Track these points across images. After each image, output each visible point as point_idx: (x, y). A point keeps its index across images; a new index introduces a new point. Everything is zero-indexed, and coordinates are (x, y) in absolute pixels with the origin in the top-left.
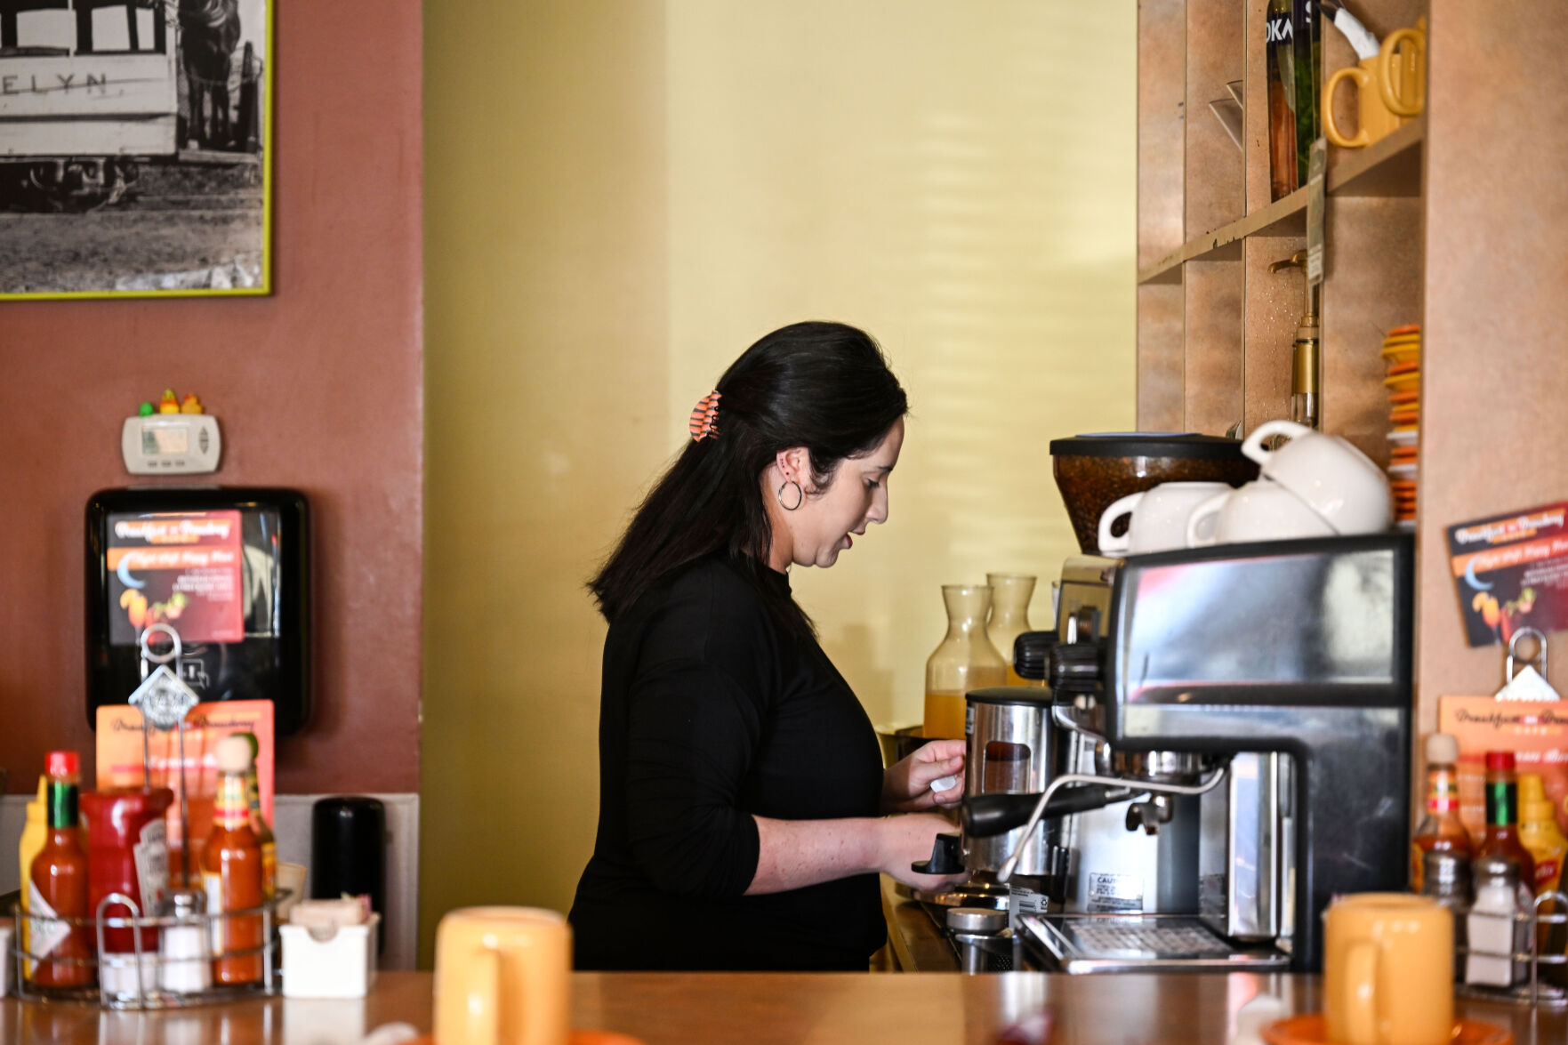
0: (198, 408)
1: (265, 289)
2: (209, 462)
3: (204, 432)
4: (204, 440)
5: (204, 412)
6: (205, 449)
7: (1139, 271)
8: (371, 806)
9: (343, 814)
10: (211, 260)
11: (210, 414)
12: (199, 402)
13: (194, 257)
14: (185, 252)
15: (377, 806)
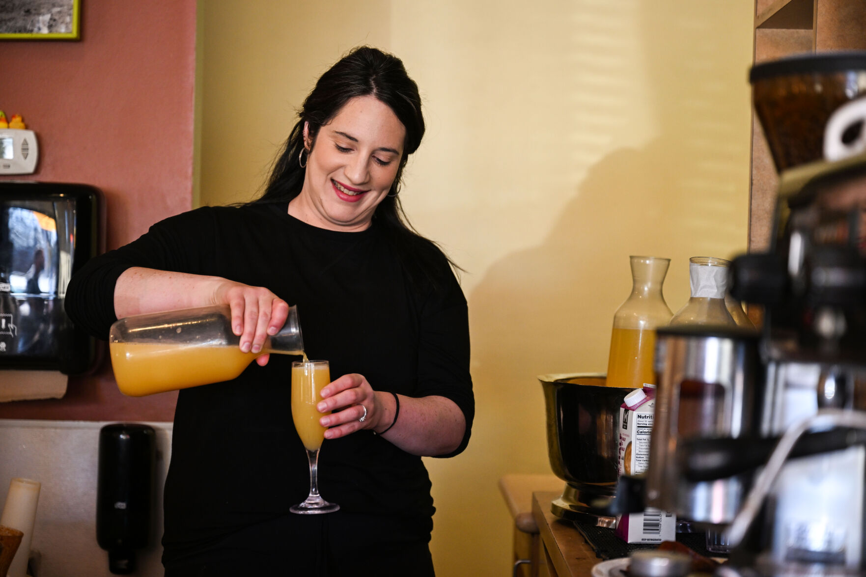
0: (22, 125)
1: (74, 34)
2: (29, 166)
3: (25, 143)
4: (25, 149)
5: (27, 128)
6: (26, 157)
7: (757, 17)
8: (145, 432)
9: (122, 437)
10: (33, 12)
11: (32, 129)
12: (23, 121)
13: (20, 8)
14: (14, 5)
15: (150, 431)
